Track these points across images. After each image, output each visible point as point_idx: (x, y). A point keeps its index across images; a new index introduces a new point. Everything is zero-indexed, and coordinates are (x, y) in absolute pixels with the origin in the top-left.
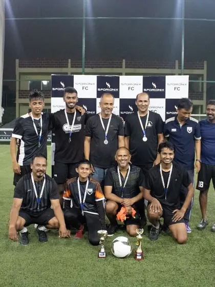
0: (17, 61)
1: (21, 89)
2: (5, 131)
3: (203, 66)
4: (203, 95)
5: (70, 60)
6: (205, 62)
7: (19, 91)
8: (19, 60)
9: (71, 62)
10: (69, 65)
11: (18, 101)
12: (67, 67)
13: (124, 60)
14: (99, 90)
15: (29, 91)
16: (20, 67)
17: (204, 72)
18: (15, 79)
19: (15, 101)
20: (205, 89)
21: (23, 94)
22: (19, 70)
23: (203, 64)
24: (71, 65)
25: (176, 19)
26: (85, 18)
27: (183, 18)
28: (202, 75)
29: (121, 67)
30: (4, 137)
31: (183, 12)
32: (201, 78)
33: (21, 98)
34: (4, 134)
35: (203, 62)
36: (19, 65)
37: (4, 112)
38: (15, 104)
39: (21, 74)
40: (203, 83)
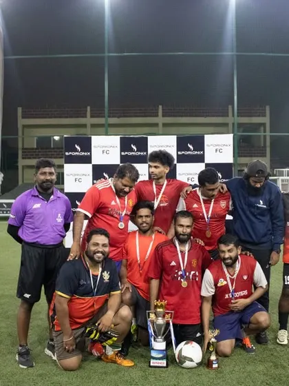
0: (20, 110)
1: (25, 147)
2: (5, 203)
3: (265, 113)
4: (266, 150)
5: (89, 108)
6: (268, 108)
7: (23, 149)
8: (22, 109)
9: (91, 111)
10: (88, 114)
11: (22, 162)
12: (86, 117)
13: (160, 107)
14: (123, 153)
15: (36, 149)
16: (23, 117)
17: (266, 120)
18: (17, 135)
19: (17, 162)
20: (268, 143)
21: (28, 153)
22: (21, 122)
23: (265, 110)
24: (91, 113)
25: (225, 53)
26: (107, 54)
27: (235, 53)
28: (264, 125)
29: (157, 116)
30: (3, 211)
31: (235, 44)
32: (262, 128)
33: (25, 158)
34: (4, 207)
35: (265, 107)
36: (22, 114)
37: (3, 178)
38: (18, 166)
39: (24, 126)
40: (265, 136)
